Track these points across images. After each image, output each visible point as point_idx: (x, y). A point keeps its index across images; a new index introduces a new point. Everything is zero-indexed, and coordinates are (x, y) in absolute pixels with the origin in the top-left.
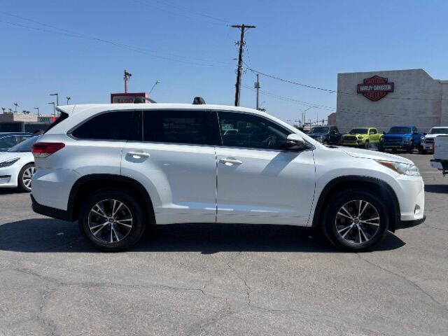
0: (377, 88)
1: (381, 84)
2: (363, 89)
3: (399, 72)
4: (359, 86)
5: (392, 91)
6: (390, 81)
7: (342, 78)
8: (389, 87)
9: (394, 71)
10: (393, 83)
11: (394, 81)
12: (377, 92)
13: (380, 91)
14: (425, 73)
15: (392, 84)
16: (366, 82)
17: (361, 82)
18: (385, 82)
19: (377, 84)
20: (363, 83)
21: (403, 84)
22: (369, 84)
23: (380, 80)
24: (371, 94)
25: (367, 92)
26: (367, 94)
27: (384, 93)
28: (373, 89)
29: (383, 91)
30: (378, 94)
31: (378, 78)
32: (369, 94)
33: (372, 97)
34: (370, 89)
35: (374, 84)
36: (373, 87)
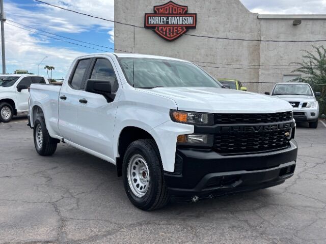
0: (174, 20)
1: (179, 15)
4: (147, 16)
6: (191, 11)
7: (122, 4)
8: (190, 21)
10: (196, 14)
11: (197, 12)
12: (173, 26)
13: (177, 26)
15: (194, 16)
16: (157, 11)
17: (150, 10)
20: (153, 12)
21: (209, 17)
22: (161, 13)
23: (178, 8)
24: (164, 30)
25: (158, 27)
26: (158, 29)
27: (183, 30)
28: (167, 22)
29: (182, 26)
30: (175, 31)
31: (174, 6)
32: (162, 30)
33: (166, 35)
34: (163, 22)
35: (169, 13)
36: (168, 19)
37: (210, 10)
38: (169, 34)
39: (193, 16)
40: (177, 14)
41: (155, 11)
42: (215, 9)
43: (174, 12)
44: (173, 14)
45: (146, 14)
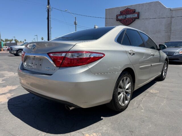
0: (129, 16)
1: (131, 13)
2: (120, 18)
3: (143, 5)
4: (117, 16)
5: (138, 18)
7: (108, 12)
8: (136, 15)
9: (139, 4)
11: (139, 11)
12: (128, 19)
13: (130, 19)
14: (160, 4)
16: (122, 13)
18: (134, 12)
19: (128, 14)
20: (120, 14)
21: (145, 13)
22: (123, 14)
23: (130, 10)
24: (124, 21)
25: (122, 20)
26: (122, 21)
27: (132, 20)
28: (126, 17)
29: (132, 19)
30: (129, 21)
31: (129, 10)
32: (123, 21)
33: (125, 23)
34: (124, 17)
35: (127, 14)
36: (126, 16)
37: (146, 10)
38: (127, 22)
39: (137, 13)
40: (130, 13)
41: (120, 13)
42: (148, 9)
43: (129, 13)
44: (128, 13)
45: (117, 15)
